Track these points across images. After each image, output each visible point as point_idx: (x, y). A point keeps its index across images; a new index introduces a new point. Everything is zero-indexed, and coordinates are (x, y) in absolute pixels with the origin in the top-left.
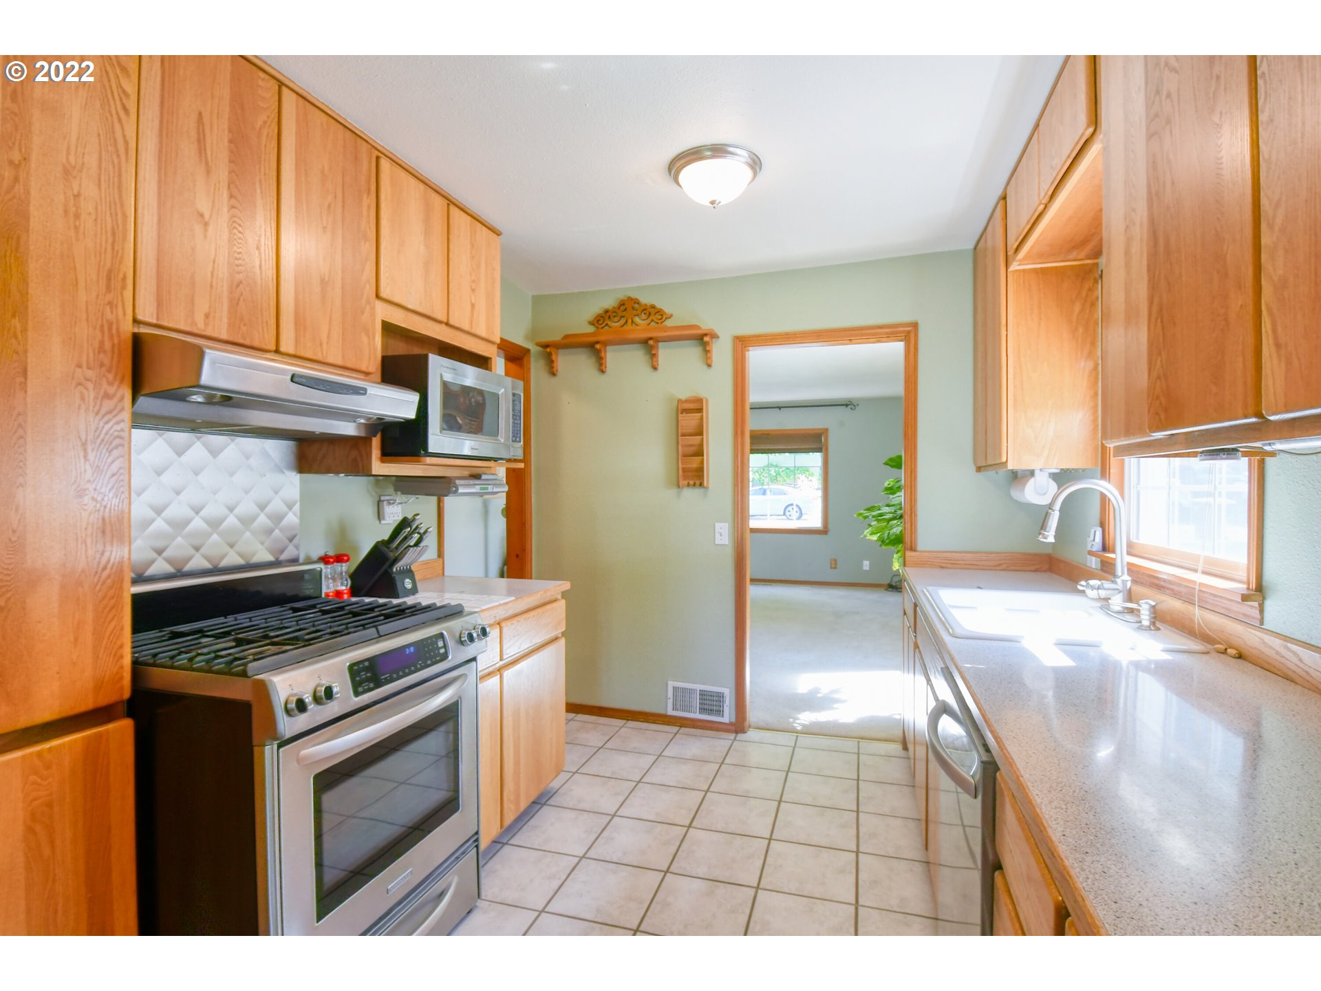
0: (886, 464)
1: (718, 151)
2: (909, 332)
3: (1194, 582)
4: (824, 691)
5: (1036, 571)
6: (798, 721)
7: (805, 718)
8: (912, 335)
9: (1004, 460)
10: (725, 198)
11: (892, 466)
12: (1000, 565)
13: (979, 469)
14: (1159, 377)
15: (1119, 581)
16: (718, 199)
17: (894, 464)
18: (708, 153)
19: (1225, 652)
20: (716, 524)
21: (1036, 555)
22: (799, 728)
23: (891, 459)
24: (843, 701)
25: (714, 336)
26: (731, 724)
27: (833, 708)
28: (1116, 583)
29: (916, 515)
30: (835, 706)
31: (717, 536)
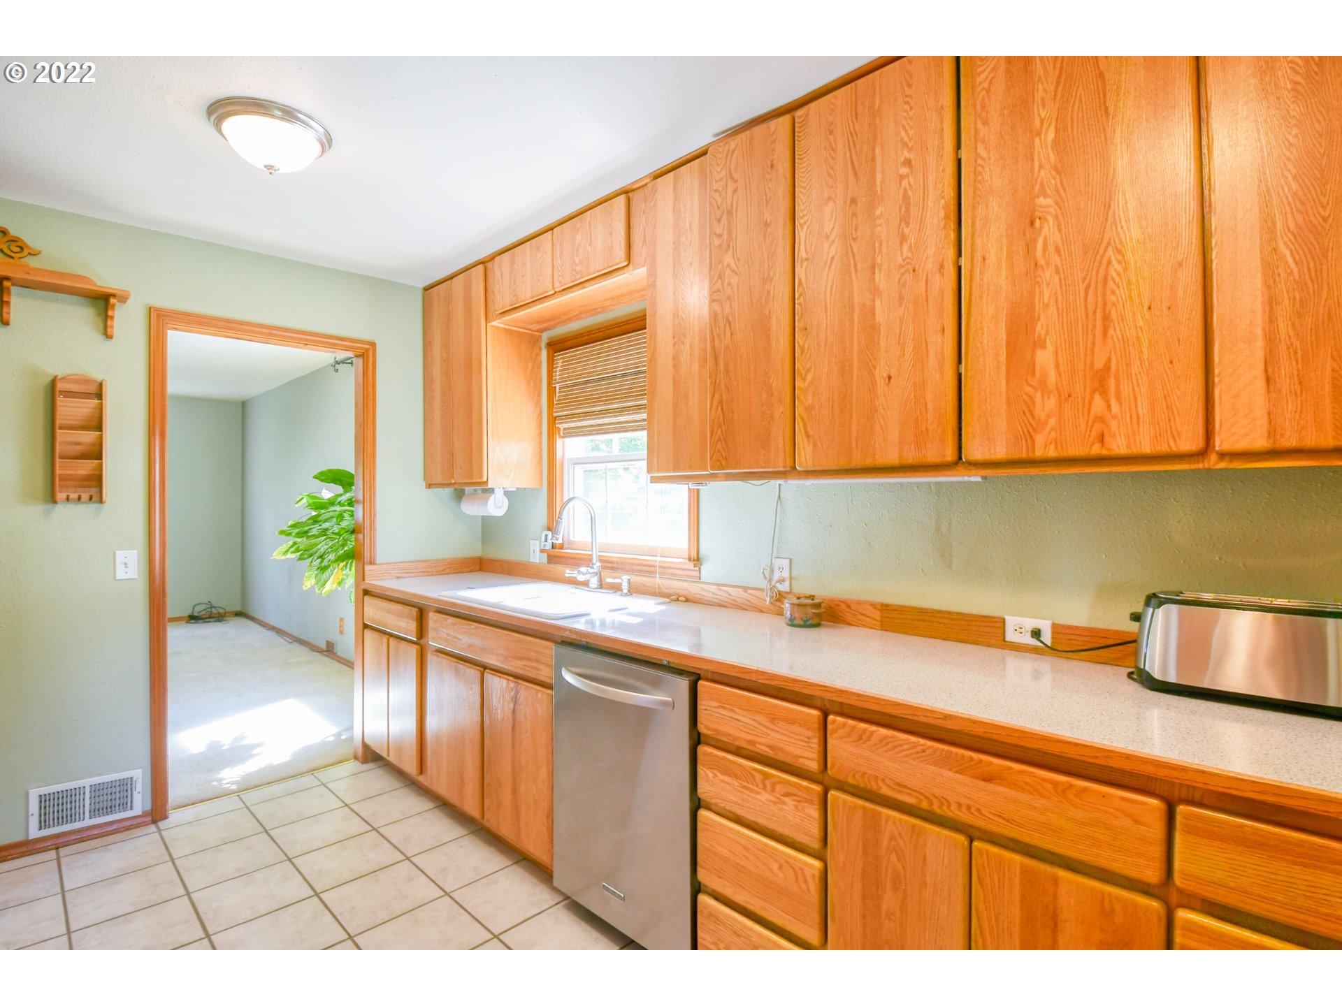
0: (315, 477)
1: (289, 114)
2: (367, 350)
3: (656, 561)
4: (226, 742)
5: (471, 571)
6: (224, 782)
7: (230, 776)
8: (371, 352)
9: (485, 479)
10: (285, 167)
11: (322, 481)
12: (445, 570)
13: (429, 486)
14: (720, 440)
15: (595, 567)
16: (277, 166)
17: (323, 478)
18: (278, 113)
19: (678, 600)
20: (117, 552)
21: (471, 559)
22: (234, 787)
23: (321, 473)
24: (260, 745)
25: (123, 299)
26: (144, 814)
27: (255, 755)
28: (593, 568)
29: (375, 530)
30: (255, 752)
31: (120, 567)
